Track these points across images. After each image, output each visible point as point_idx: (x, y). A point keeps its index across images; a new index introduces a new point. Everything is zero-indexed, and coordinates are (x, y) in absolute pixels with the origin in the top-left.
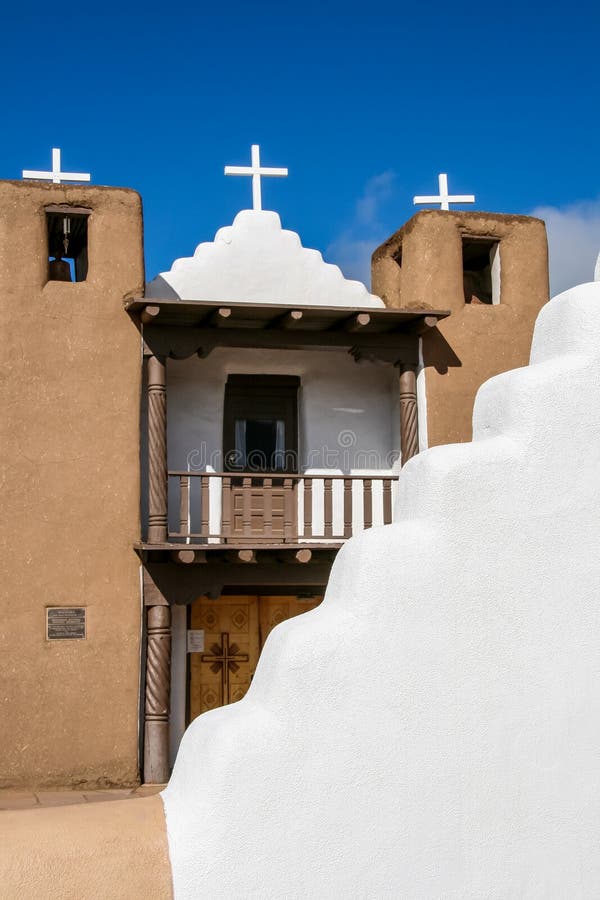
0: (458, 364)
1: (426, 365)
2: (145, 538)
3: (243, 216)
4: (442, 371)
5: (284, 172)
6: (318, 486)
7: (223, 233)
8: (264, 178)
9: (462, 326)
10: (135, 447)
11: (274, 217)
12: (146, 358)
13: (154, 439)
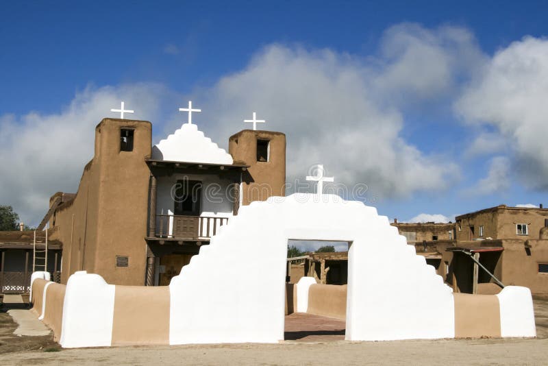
0: (253, 181)
1: (243, 181)
2: (148, 235)
3: (185, 126)
4: (248, 184)
5: (200, 111)
6: (205, 221)
7: (177, 132)
8: (193, 112)
9: (255, 169)
10: (146, 206)
11: (195, 126)
12: (151, 177)
13: (152, 203)
